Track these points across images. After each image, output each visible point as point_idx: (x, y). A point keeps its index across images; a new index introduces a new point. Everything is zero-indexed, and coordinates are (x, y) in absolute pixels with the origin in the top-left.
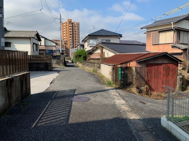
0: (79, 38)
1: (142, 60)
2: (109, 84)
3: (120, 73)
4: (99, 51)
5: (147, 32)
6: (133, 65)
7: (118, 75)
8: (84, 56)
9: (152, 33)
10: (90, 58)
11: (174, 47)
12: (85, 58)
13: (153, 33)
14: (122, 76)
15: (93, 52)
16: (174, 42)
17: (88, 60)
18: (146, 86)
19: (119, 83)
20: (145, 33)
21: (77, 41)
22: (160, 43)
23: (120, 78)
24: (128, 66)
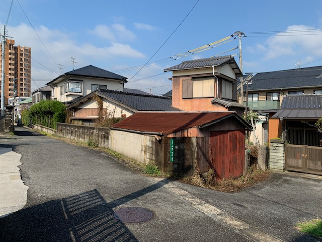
0: (29, 76)
1: (206, 126)
2: (150, 171)
3: (172, 149)
4: (94, 105)
5: (173, 77)
6: (193, 133)
7: (169, 153)
8: (60, 114)
9: (181, 79)
10: (73, 118)
11: (216, 103)
12: (62, 118)
13: (183, 80)
14: (176, 155)
15: (79, 106)
16: (216, 96)
17: (69, 121)
18: (211, 171)
19: (170, 168)
20: (171, 79)
21: (23, 87)
22: (194, 96)
23: (172, 158)
24: (186, 136)
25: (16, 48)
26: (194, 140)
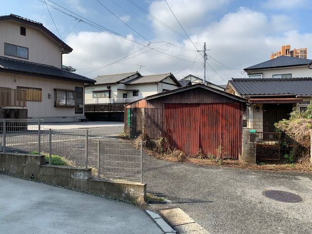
3: (129, 116)
6: (142, 104)
7: (128, 119)
18: (161, 139)
19: (128, 131)
23: (129, 124)
24: (137, 107)
25: (292, 52)
26: (143, 110)
